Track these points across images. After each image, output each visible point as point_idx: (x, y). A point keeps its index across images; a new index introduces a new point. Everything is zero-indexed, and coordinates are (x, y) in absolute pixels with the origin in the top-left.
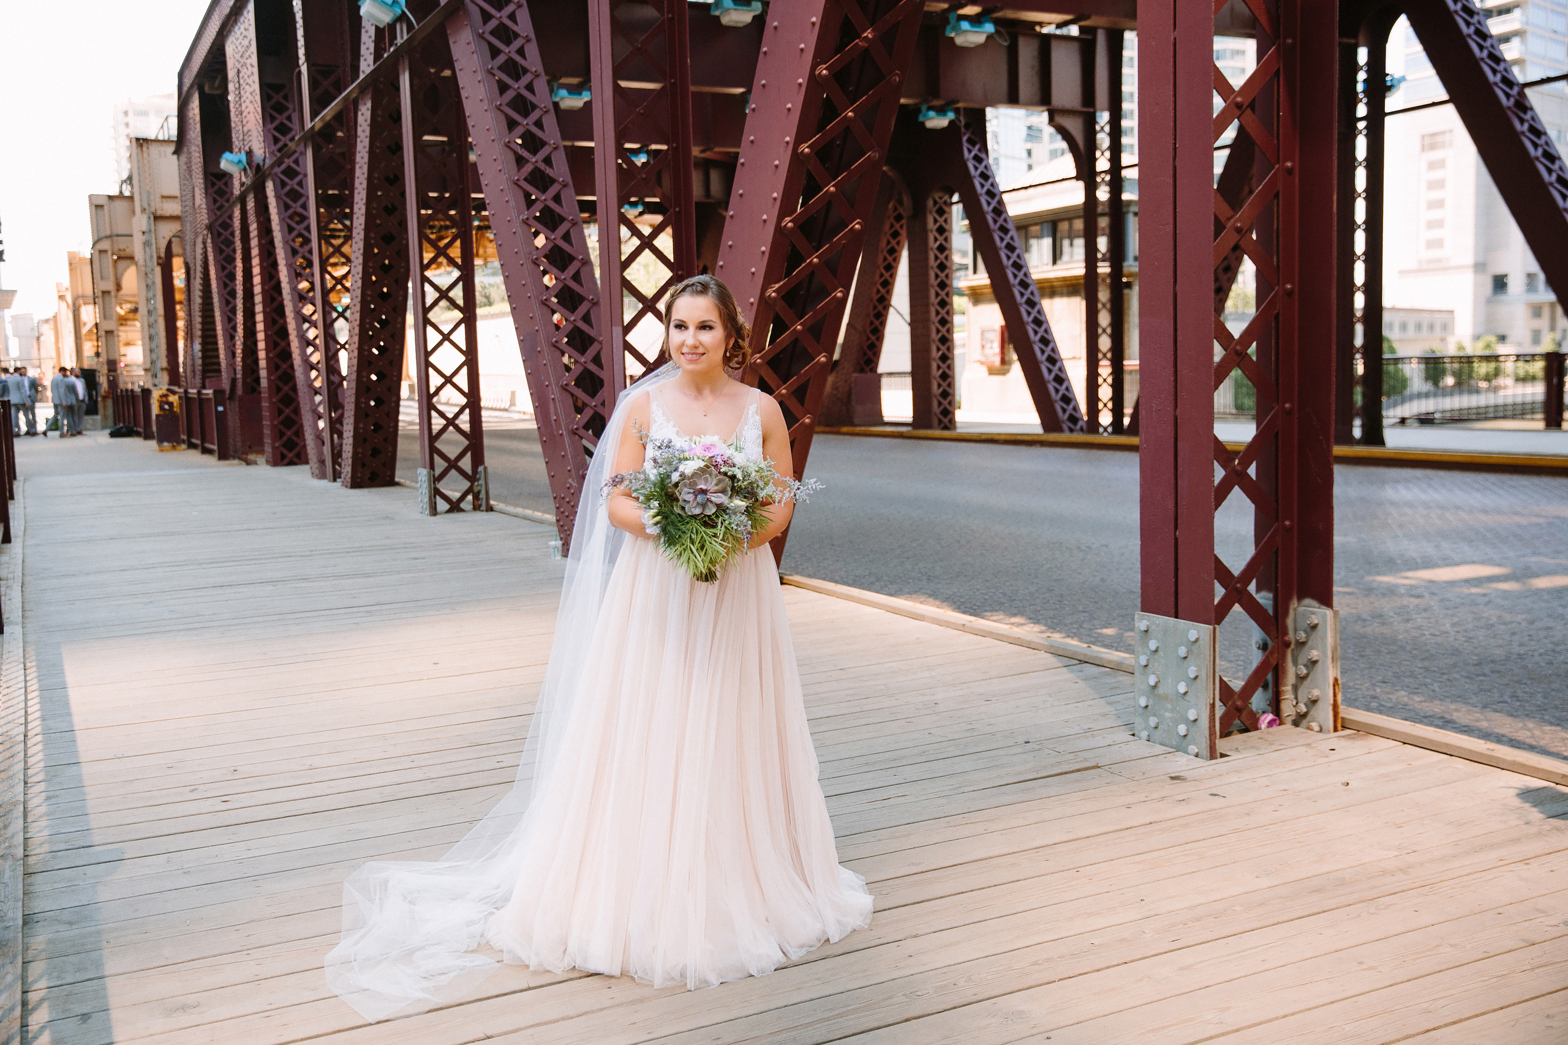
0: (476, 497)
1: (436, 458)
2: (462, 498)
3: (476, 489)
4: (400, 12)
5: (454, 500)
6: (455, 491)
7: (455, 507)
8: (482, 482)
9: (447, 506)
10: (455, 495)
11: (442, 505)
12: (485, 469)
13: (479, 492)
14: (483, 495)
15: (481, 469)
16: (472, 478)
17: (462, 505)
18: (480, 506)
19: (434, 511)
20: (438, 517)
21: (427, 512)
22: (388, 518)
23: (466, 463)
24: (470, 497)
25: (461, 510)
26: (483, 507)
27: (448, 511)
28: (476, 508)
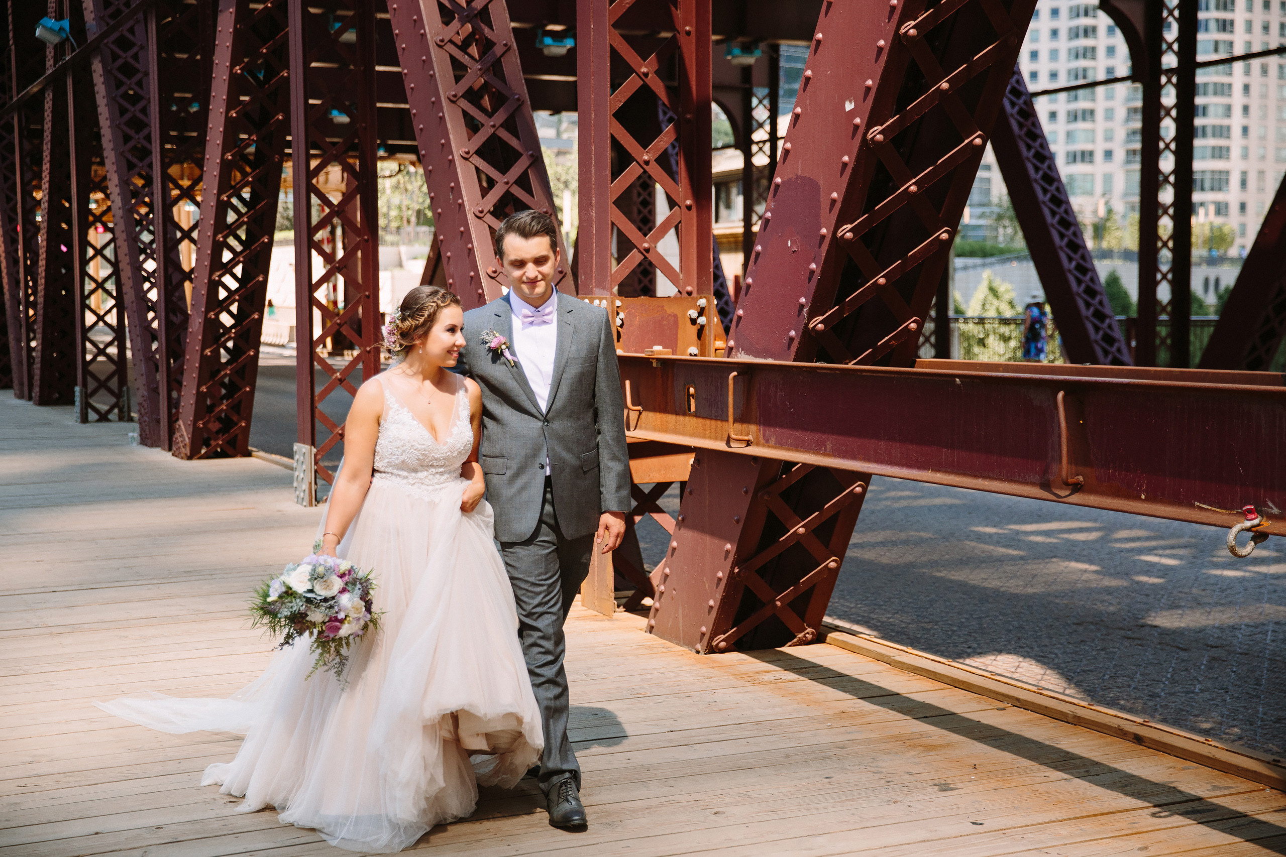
0: (121, 411)
1: (89, 379)
2: (110, 411)
3: (121, 404)
4: (64, 36)
5: (103, 412)
6: (104, 403)
7: (103, 418)
8: (125, 398)
9: (96, 417)
10: (104, 408)
11: (92, 416)
12: (128, 389)
13: (124, 406)
14: (126, 409)
15: (125, 388)
16: (118, 396)
17: (110, 417)
18: (124, 417)
19: (84, 419)
20: (87, 425)
21: (79, 420)
22: (47, 424)
23: (114, 383)
24: (116, 411)
25: (108, 420)
26: (126, 418)
27: (98, 421)
28: (121, 419)
